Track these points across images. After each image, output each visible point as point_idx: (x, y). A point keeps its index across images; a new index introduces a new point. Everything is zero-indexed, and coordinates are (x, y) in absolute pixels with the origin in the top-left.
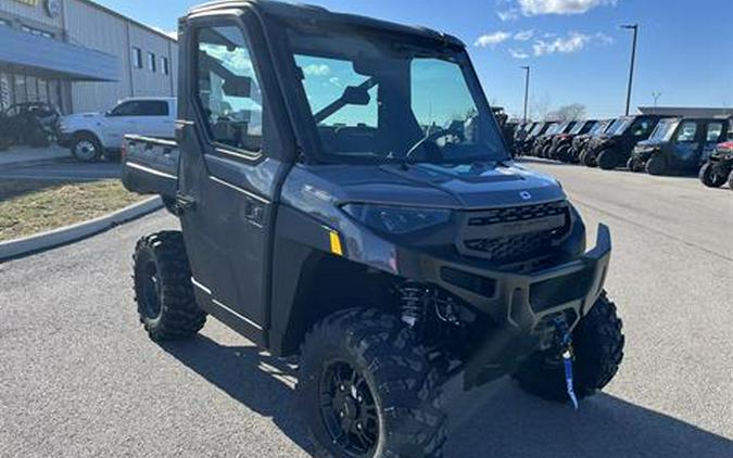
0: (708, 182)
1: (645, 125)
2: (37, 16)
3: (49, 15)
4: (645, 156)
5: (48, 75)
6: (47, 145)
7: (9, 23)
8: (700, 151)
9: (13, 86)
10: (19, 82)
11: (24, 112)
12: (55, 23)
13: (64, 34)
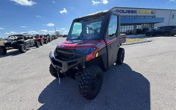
2: (150, 15)
5: (150, 23)
9: (143, 26)
12: (153, 15)
13: (155, 17)
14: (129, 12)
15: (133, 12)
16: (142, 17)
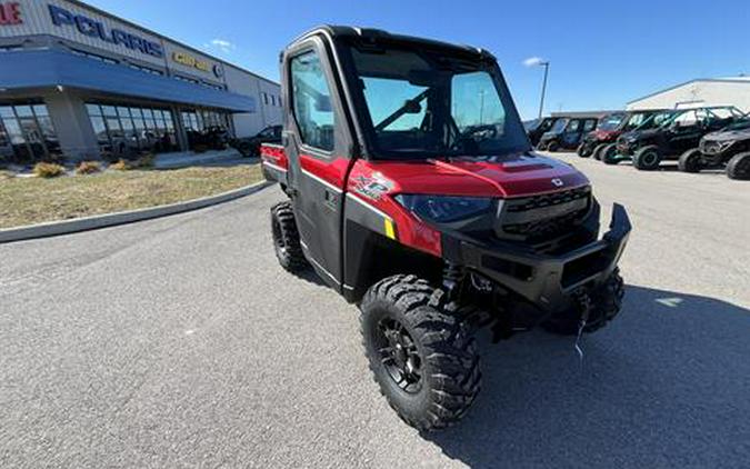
0: (581, 155)
1: (549, 124)
2: (212, 77)
3: (217, 76)
4: (547, 142)
5: (220, 111)
6: (224, 149)
7: (197, 82)
8: (579, 138)
9: (203, 118)
10: (206, 115)
11: (210, 132)
12: (220, 81)
13: (226, 87)
14: (130, 41)
15: (146, 47)
16: (190, 80)
